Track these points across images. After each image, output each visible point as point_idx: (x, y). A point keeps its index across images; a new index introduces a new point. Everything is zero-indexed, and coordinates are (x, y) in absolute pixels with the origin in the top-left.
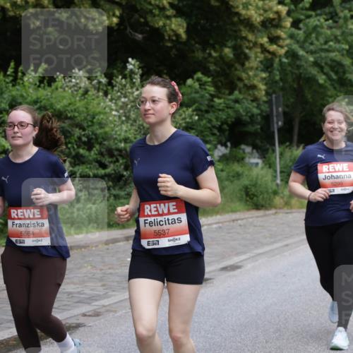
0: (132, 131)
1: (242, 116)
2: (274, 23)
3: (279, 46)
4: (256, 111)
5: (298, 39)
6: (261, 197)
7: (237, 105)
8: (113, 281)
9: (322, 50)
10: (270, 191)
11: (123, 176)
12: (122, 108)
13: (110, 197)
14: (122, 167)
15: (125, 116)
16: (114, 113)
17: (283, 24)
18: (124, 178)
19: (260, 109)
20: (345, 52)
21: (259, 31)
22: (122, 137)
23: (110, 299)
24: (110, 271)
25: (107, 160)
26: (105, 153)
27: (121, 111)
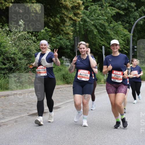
0: (17, 50)
1: (63, 45)
2: (77, 8)
3: (78, 17)
4: (68, 44)
5: (87, 14)
6: (70, 79)
7: (61, 41)
8: (7, 112)
9: (97, 19)
10: (73, 76)
11: (13, 69)
12: (13, 40)
13: (7, 77)
14: (12, 65)
15: (14, 44)
16: (10, 42)
17: (80, 8)
18: (13, 70)
19: (70, 43)
20: (106, 20)
21: (70, 11)
22: (13, 52)
23: (5, 120)
24: (6, 108)
25: (6, 62)
26: (5, 59)
27: (13, 42)
